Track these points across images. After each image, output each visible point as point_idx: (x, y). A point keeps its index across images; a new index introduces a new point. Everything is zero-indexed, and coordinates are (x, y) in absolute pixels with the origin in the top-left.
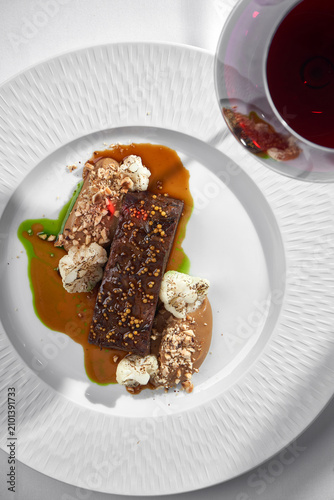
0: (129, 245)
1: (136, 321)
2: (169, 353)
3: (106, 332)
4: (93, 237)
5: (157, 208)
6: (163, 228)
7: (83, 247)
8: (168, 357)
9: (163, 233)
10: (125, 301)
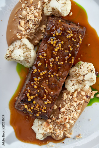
0: (50, 90)
1: (52, 43)
2: (35, 17)
3: (72, 37)
4: (72, 95)
5: (30, 110)
6: (27, 98)
7: (79, 90)
8: (37, 14)
9: (28, 95)
10: (57, 56)
